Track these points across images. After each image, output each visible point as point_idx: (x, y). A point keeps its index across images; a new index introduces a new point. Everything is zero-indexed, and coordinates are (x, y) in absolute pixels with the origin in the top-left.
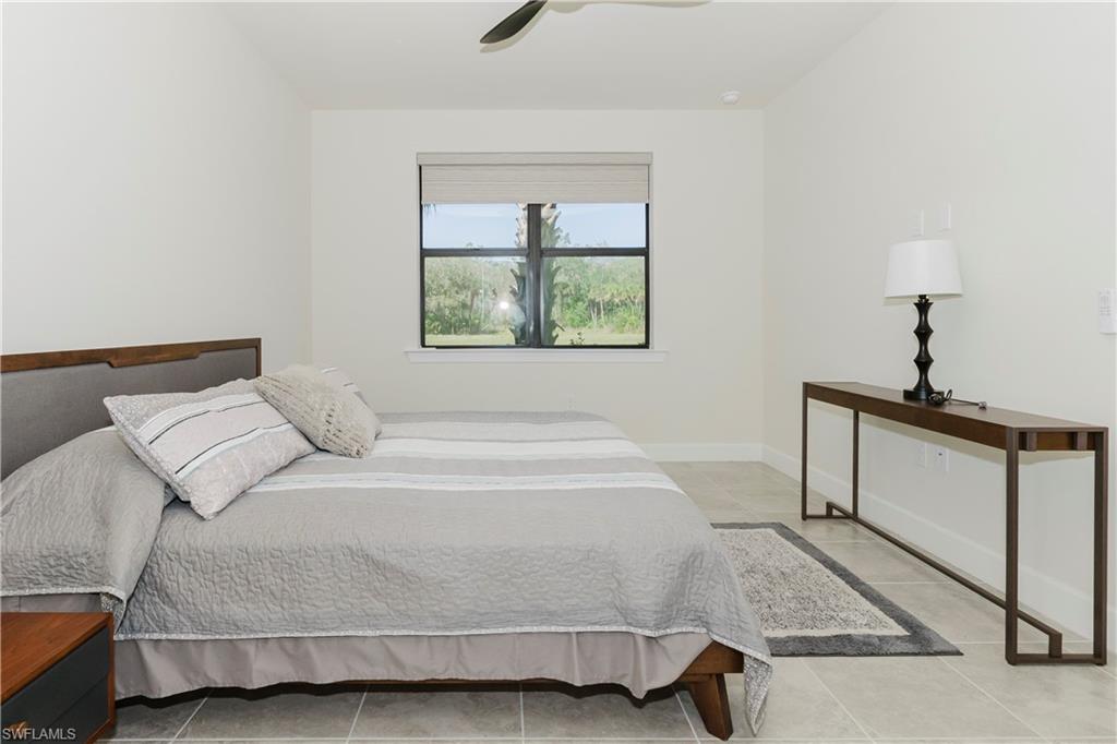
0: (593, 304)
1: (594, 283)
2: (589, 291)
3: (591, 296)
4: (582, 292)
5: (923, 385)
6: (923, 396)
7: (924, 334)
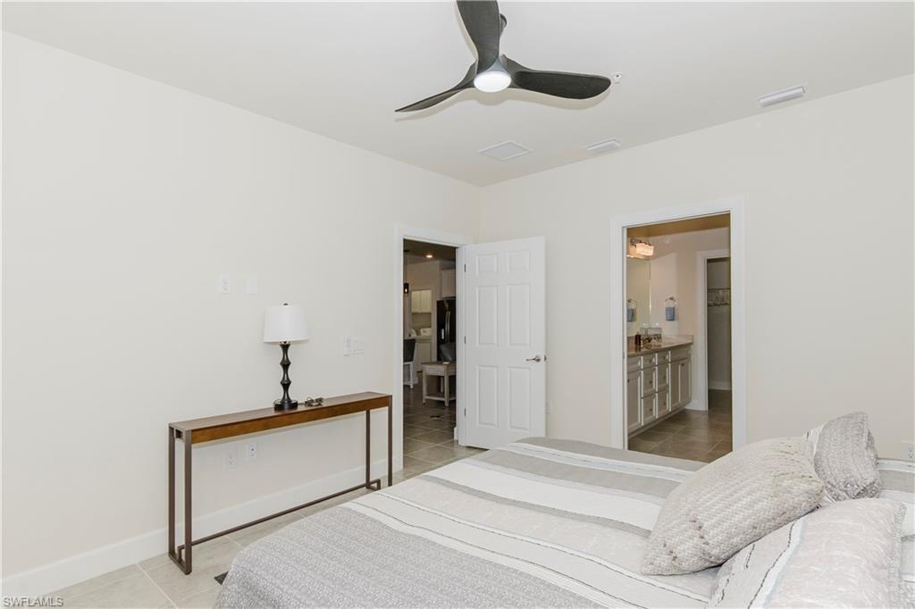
5: (286, 399)
6: (286, 406)
7: (286, 365)
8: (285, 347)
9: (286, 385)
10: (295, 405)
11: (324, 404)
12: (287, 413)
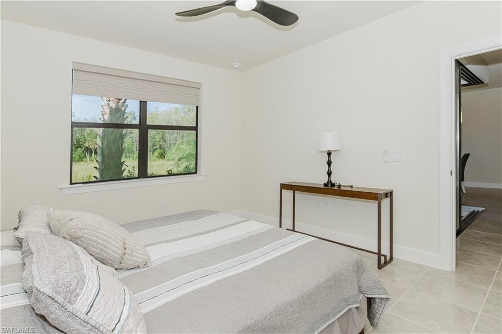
0: (88, 149)
1: (88, 138)
2: (85, 143)
3: (86, 145)
4: (80, 143)
5: (329, 181)
6: (329, 185)
7: (329, 163)
8: (329, 154)
9: (329, 174)
10: (333, 185)
11: (342, 188)
12: (330, 189)
